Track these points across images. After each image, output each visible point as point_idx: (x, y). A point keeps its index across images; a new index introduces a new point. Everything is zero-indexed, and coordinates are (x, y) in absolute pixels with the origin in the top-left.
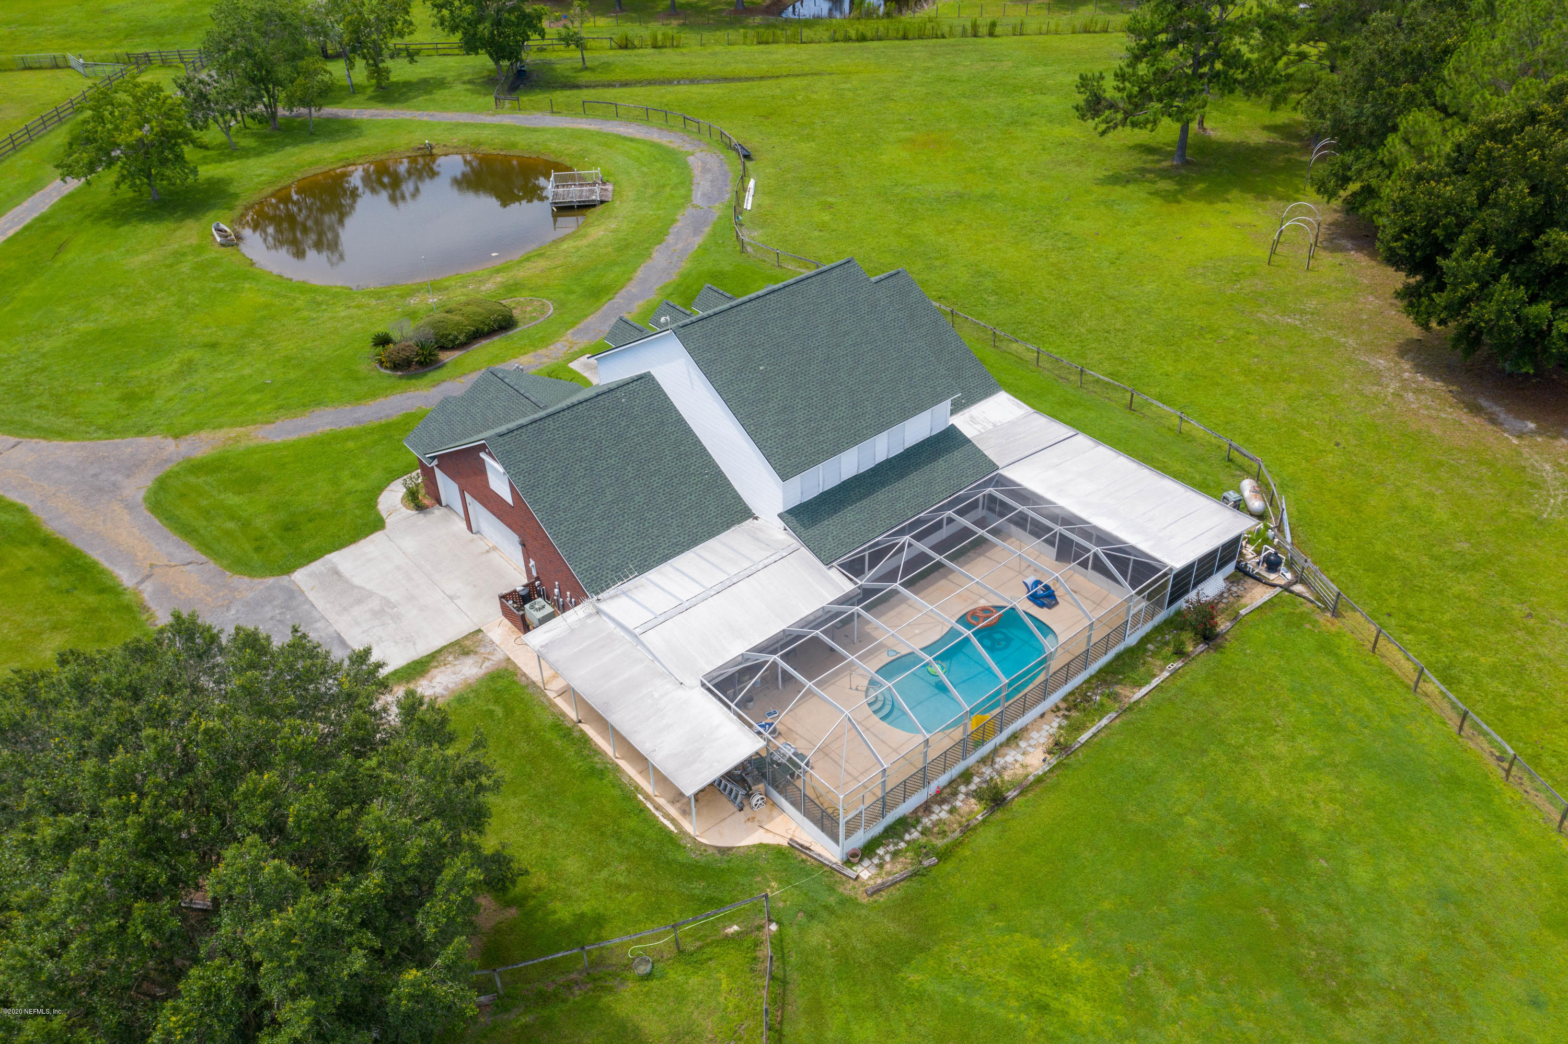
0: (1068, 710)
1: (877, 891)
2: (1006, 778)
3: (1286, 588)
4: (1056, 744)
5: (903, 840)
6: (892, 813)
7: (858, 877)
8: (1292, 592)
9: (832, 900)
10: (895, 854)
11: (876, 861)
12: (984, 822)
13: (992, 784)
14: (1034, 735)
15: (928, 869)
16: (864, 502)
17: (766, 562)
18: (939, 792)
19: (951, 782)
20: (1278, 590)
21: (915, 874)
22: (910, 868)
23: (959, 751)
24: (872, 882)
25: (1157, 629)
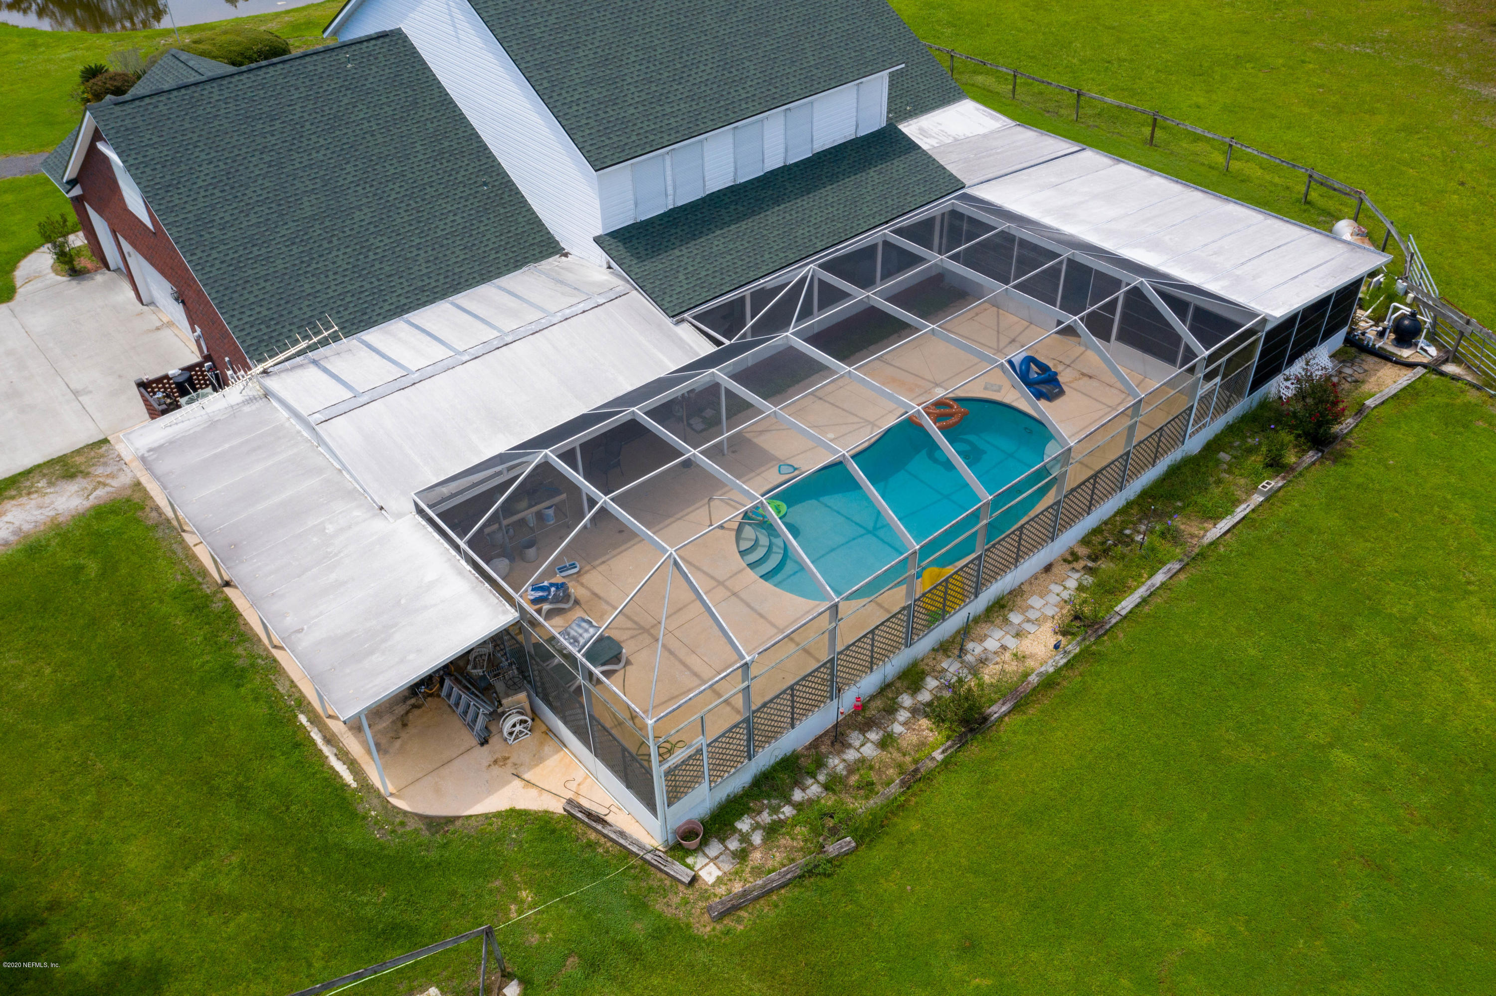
0: (1094, 558)
1: (731, 909)
2: (987, 679)
3: (1433, 368)
4: (1077, 618)
5: (789, 802)
6: (768, 748)
7: (694, 879)
8: (1443, 374)
9: (639, 929)
10: (772, 831)
11: (733, 844)
12: (946, 763)
13: (963, 691)
14: (1035, 601)
15: (835, 862)
16: (743, 225)
17: (568, 312)
18: (860, 707)
19: (885, 688)
20: (1420, 371)
21: (810, 872)
22: (801, 861)
23: (900, 630)
24: (722, 890)
25: (1231, 429)
